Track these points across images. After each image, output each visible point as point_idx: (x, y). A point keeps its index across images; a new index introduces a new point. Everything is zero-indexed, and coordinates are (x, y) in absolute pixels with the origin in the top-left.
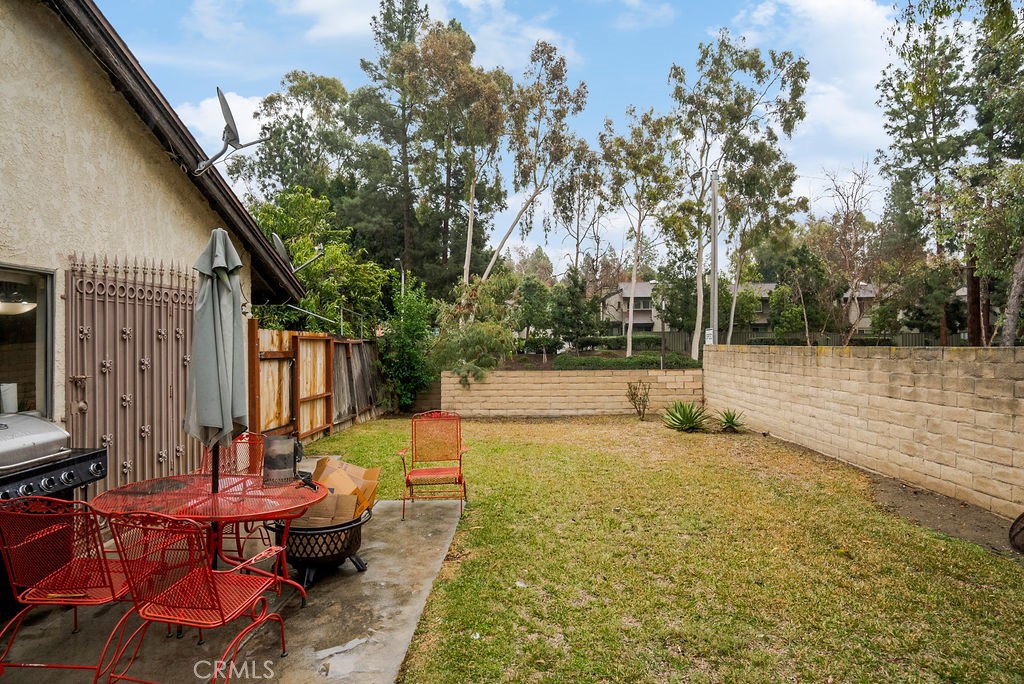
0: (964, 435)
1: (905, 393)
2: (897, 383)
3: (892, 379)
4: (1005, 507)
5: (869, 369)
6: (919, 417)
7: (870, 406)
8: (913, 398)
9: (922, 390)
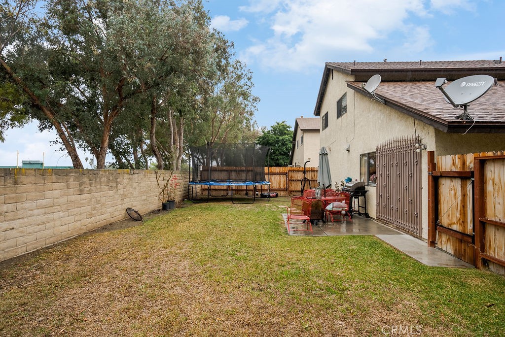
0: (107, 201)
1: (87, 191)
2: (82, 187)
3: (81, 185)
4: (117, 218)
5: (67, 182)
6: (93, 200)
7: (69, 202)
8: (90, 192)
9: (93, 188)
